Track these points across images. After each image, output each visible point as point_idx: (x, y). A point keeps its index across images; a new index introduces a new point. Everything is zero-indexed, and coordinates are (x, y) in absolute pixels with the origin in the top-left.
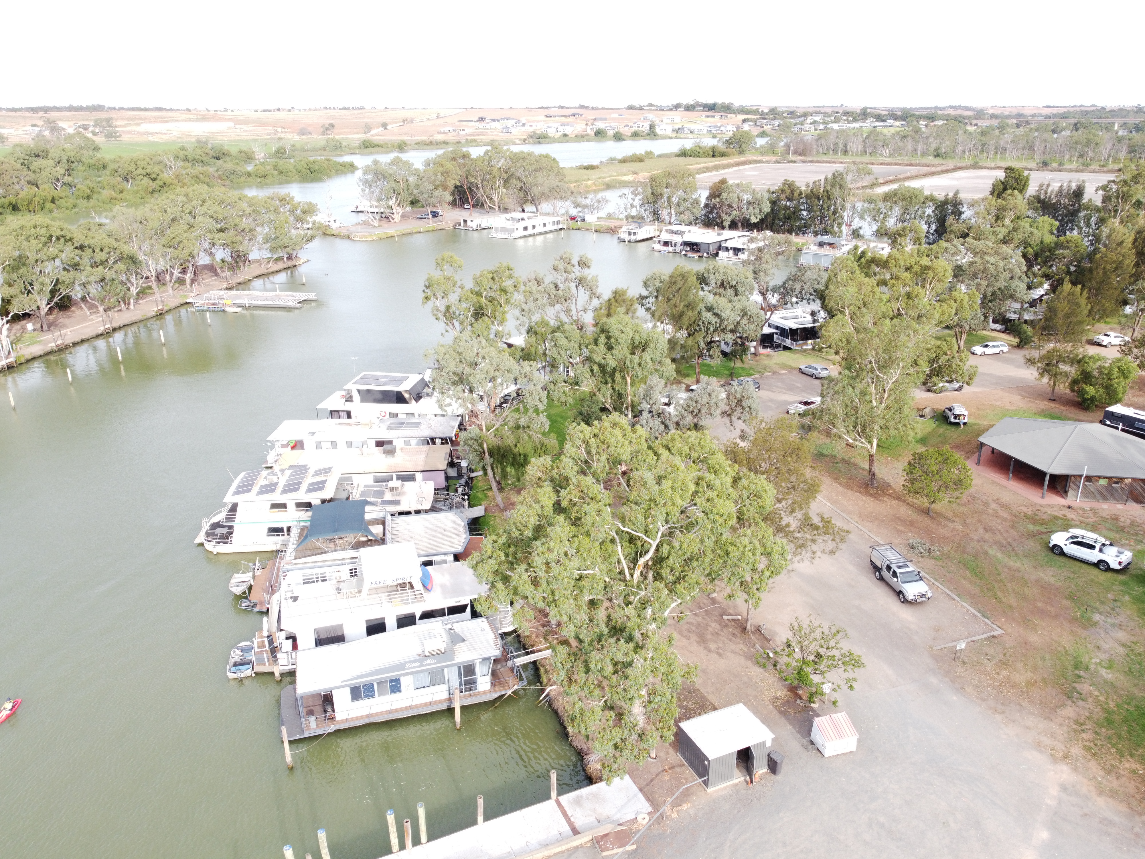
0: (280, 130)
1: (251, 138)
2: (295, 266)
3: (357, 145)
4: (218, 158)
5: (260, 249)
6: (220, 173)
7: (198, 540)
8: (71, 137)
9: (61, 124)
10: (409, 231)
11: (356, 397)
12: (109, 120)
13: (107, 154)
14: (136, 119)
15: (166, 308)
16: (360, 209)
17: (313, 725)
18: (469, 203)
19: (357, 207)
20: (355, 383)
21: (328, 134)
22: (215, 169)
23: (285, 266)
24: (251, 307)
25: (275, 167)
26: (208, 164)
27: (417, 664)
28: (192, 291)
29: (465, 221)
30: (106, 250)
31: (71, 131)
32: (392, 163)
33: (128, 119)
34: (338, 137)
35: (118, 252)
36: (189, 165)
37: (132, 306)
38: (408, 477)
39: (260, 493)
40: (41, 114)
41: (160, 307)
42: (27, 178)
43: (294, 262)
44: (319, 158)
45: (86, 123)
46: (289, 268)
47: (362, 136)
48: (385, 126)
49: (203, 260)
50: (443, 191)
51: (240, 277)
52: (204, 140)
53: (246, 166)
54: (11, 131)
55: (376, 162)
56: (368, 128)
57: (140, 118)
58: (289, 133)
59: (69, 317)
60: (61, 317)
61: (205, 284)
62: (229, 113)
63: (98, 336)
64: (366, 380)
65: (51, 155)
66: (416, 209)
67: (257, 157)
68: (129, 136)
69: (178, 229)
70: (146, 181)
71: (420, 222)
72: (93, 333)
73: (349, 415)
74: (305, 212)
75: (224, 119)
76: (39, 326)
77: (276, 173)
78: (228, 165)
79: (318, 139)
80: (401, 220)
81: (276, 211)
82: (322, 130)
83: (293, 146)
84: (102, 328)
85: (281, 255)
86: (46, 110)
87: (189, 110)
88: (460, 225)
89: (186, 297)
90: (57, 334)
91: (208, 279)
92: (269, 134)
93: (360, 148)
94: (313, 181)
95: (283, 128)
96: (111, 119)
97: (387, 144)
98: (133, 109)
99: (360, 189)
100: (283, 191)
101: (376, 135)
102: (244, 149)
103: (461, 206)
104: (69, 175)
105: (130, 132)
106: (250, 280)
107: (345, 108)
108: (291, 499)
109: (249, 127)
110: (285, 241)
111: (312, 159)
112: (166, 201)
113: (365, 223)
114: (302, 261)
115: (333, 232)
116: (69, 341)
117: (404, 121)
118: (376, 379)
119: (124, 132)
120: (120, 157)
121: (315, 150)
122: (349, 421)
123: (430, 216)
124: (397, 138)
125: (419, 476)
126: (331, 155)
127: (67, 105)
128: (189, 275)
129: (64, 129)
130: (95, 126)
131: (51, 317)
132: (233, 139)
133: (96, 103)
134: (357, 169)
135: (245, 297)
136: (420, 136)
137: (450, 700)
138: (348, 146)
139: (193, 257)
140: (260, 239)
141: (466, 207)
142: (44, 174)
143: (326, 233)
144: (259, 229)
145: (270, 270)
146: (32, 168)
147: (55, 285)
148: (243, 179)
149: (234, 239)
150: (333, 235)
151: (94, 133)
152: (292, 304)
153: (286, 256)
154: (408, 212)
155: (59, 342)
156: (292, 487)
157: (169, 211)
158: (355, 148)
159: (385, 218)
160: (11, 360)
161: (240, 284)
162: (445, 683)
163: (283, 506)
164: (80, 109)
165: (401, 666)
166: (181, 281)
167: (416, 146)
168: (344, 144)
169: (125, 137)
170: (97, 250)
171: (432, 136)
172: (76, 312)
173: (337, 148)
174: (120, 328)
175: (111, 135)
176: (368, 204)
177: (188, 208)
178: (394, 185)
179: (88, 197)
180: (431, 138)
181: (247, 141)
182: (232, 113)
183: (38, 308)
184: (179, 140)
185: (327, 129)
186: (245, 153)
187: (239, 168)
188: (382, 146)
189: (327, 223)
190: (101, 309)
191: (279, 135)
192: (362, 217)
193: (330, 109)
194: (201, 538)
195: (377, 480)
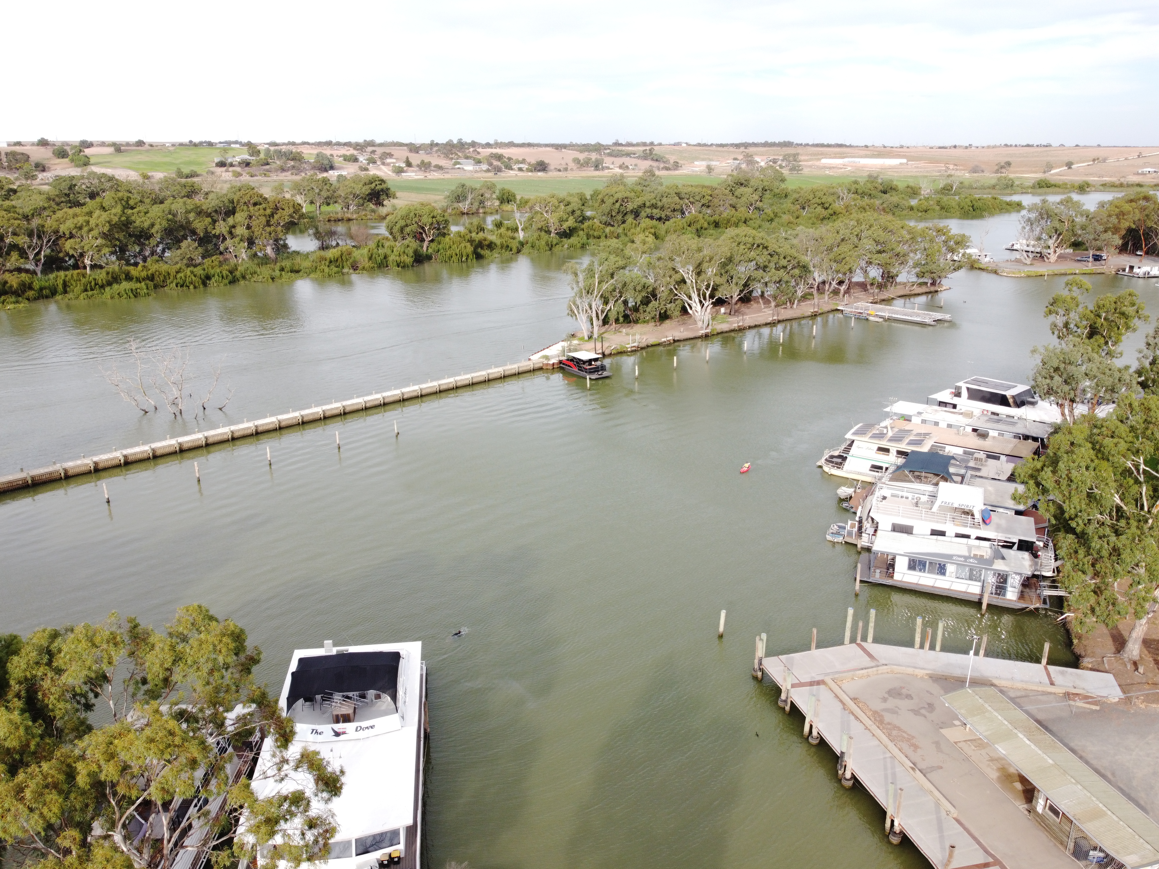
0: (951, 167)
1: (921, 174)
2: (937, 291)
3: (1031, 184)
4: (885, 192)
5: (908, 272)
6: (885, 205)
7: (819, 464)
8: (763, 169)
9: (757, 159)
10: (1063, 271)
11: (965, 393)
12: (795, 155)
13: (790, 185)
14: (818, 154)
15: (820, 311)
16: (1015, 247)
17: (878, 575)
18: (1142, 249)
19: (1013, 245)
20: (966, 383)
21: (1001, 173)
22: (881, 201)
23: (928, 290)
24: (889, 319)
25: (938, 203)
26: (875, 197)
27: (962, 559)
28: (843, 301)
29: (1131, 268)
30: (789, 258)
31: (763, 164)
32: (1061, 203)
33: (811, 155)
34: (1012, 176)
35: (796, 260)
36: (859, 197)
37: (795, 306)
38: (993, 456)
39: (871, 437)
40: (742, 149)
41: (816, 310)
42: (731, 202)
43: (936, 288)
44: (985, 196)
45: (776, 157)
46: (930, 292)
47: (1039, 176)
48: (1069, 165)
49: (858, 278)
50: (1113, 234)
51: (885, 295)
52: (875, 175)
53: (910, 200)
54: (717, 163)
55: (1044, 201)
56: (1049, 167)
57: (822, 154)
58: (961, 170)
59: (748, 308)
60: (744, 308)
61: (855, 297)
62: (905, 149)
63: (766, 324)
64: (976, 382)
65: (752, 183)
66: (1077, 252)
67: (922, 192)
68: (809, 169)
69: (845, 248)
70: (819, 209)
71: (1079, 265)
72: (764, 322)
73: (955, 406)
74: (957, 243)
75: (898, 156)
76: (728, 311)
77: (938, 208)
78: (893, 198)
79: (989, 177)
80: (1057, 261)
81: (932, 241)
82: (996, 168)
83: (961, 183)
84: (771, 319)
85: (926, 281)
86: (746, 145)
87: (866, 146)
88: (1124, 270)
89: (837, 305)
90: (741, 318)
91: (857, 293)
92: (940, 171)
93: (1033, 187)
94: (973, 218)
95: (956, 165)
96: (798, 154)
97: (1066, 184)
98: (817, 145)
99: (1020, 227)
100: (942, 224)
101: (1057, 174)
102: (912, 184)
103: (1133, 253)
104: (761, 201)
105: (810, 167)
106: (893, 299)
107: (1028, 146)
108: (894, 448)
109: (922, 164)
110: (933, 267)
111: (977, 196)
112: (840, 224)
113: (1018, 261)
114: (944, 288)
115: (981, 266)
116: (746, 324)
117: (1094, 160)
118: (986, 383)
119: (806, 166)
120: (800, 188)
121: (983, 188)
122: (954, 410)
123: (1091, 259)
124: (1079, 179)
125: (1003, 458)
126: (1000, 194)
127: (763, 142)
128: (844, 287)
129: (758, 162)
130: (782, 160)
131: (737, 307)
132: (902, 174)
133: (787, 140)
134: (1023, 208)
135: (885, 311)
136: (1111, 177)
137: (982, 595)
138: (1021, 186)
139: (851, 272)
140: (911, 263)
141: (1139, 253)
142: (743, 199)
143: (974, 266)
144: (912, 255)
145: (913, 292)
146: (736, 193)
147: (747, 280)
148: (905, 212)
149: (888, 261)
150: (980, 269)
151: (781, 167)
152: (927, 321)
153: (930, 281)
154: (1068, 254)
155: (741, 324)
156: (896, 439)
157: (841, 232)
158: (1028, 187)
159: (1041, 256)
160: (708, 331)
161: (883, 300)
162: (979, 581)
163: (887, 450)
164: (773, 145)
165: (950, 557)
166: (836, 292)
167: (1101, 188)
168: (1017, 183)
169: (806, 171)
170: (781, 257)
171: (1123, 177)
172: (754, 305)
173: (1007, 187)
174: (783, 321)
175: (795, 169)
176: (1024, 242)
177: (857, 230)
178: (1057, 225)
179: (772, 220)
180: (1122, 180)
181: (916, 177)
182: (908, 150)
183: (732, 297)
184: (853, 174)
185: (1002, 167)
186: (912, 188)
187: (904, 202)
188: (1059, 187)
189: (977, 257)
190: (773, 304)
191: (949, 172)
192: (1017, 255)
193: (1011, 146)
194: (822, 462)
195: (965, 453)
